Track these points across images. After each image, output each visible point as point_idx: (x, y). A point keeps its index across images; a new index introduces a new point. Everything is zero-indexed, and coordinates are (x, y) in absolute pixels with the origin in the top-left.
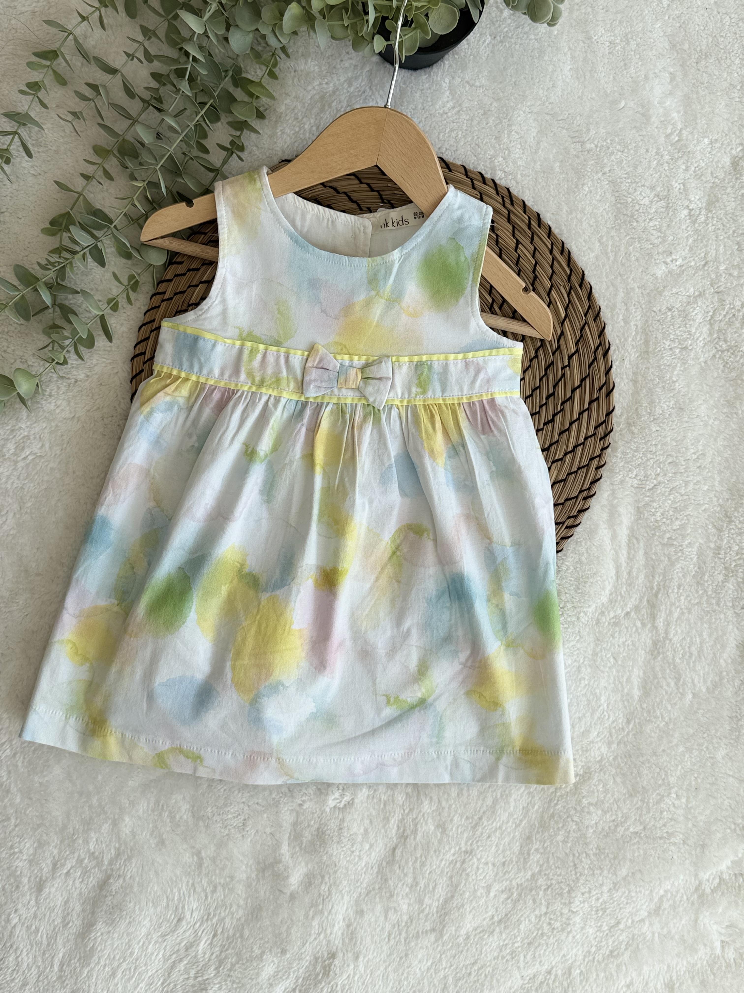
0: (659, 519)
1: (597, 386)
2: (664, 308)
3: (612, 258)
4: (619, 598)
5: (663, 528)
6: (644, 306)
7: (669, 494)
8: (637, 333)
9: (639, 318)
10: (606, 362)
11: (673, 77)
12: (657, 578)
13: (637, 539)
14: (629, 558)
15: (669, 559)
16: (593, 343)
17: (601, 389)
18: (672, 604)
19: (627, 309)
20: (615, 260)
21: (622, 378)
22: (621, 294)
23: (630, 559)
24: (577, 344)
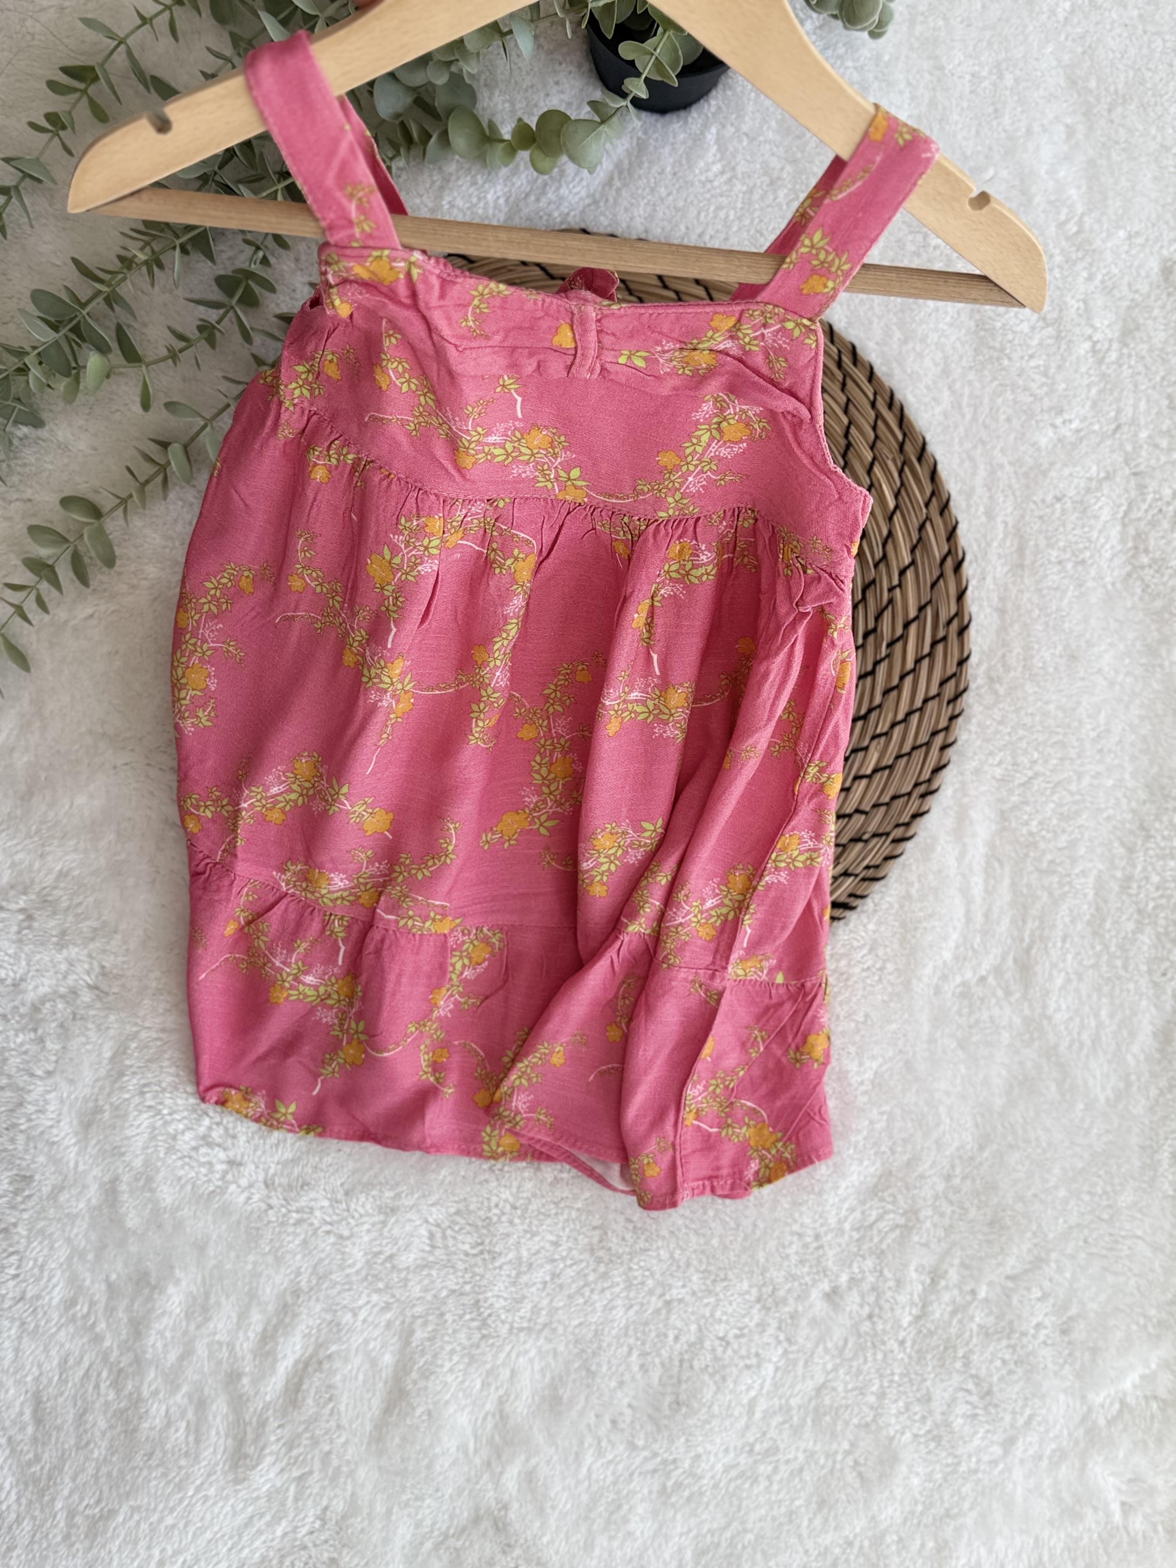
0: (1035, 830)
1: (943, 619)
2: (1049, 498)
3: (968, 417)
4: (970, 954)
5: (1042, 845)
6: (1018, 493)
7: (1052, 793)
8: (1006, 535)
9: (1009, 510)
10: (959, 580)
11: (1071, 132)
12: (1030, 925)
13: (999, 861)
14: (986, 891)
15: (1051, 894)
16: (938, 549)
17: (949, 622)
18: (1054, 966)
19: (991, 498)
20: (974, 419)
21: (981, 606)
22: (982, 473)
23: (989, 892)
24: (913, 551)
